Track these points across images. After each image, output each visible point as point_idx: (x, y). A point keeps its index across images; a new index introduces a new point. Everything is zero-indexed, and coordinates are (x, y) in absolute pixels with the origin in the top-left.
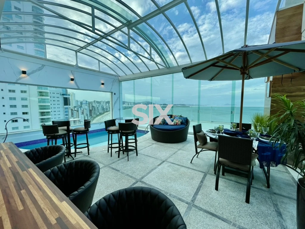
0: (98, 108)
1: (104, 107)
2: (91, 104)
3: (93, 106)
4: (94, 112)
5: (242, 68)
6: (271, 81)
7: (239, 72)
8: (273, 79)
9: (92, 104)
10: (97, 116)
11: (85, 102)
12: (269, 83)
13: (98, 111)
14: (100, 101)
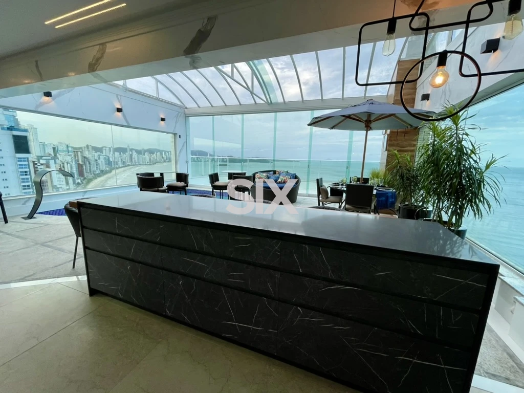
0: (96, 160)
1: (111, 160)
2: (79, 153)
3: (85, 157)
4: (88, 168)
5: (366, 121)
6: (388, 135)
7: (363, 125)
8: (391, 132)
9: (81, 152)
10: (97, 176)
11: (65, 149)
12: (386, 136)
13: (97, 168)
14: (100, 146)
